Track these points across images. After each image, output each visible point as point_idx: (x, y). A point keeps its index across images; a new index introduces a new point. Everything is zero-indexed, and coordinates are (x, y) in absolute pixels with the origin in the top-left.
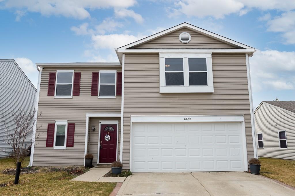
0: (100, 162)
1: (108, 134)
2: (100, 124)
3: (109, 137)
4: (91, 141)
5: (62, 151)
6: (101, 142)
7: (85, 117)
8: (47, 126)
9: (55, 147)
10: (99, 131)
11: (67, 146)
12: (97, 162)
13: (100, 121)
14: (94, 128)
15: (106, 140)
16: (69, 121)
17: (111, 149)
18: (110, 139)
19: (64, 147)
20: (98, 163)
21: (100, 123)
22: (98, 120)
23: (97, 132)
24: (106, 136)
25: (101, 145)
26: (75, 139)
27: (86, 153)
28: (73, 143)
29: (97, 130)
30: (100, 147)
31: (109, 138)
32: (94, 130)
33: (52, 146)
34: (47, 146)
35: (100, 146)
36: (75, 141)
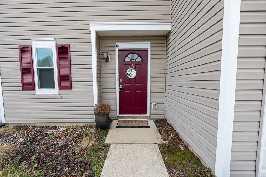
0: (121, 113)
1: (131, 67)
2: (117, 49)
3: (134, 71)
4: (103, 79)
5: (52, 97)
6: (121, 81)
7: (87, 32)
8: (18, 51)
9: (39, 91)
10: (115, 60)
11: (61, 88)
12: (116, 114)
13: (117, 43)
14: (108, 56)
15: (129, 77)
16: (58, 41)
17: (137, 91)
18: (135, 75)
19: (55, 91)
20: (118, 114)
21: (118, 46)
22: (113, 41)
23: (112, 64)
24: (128, 70)
25: (121, 86)
26: (73, 75)
27: (96, 102)
28: (71, 82)
29: (113, 60)
30: (120, 89)
31: (133, 74)
32: (107, 60)
33: (33, 88)
34: (24, 88)
35: (119, 86)
36: (73, 79)
